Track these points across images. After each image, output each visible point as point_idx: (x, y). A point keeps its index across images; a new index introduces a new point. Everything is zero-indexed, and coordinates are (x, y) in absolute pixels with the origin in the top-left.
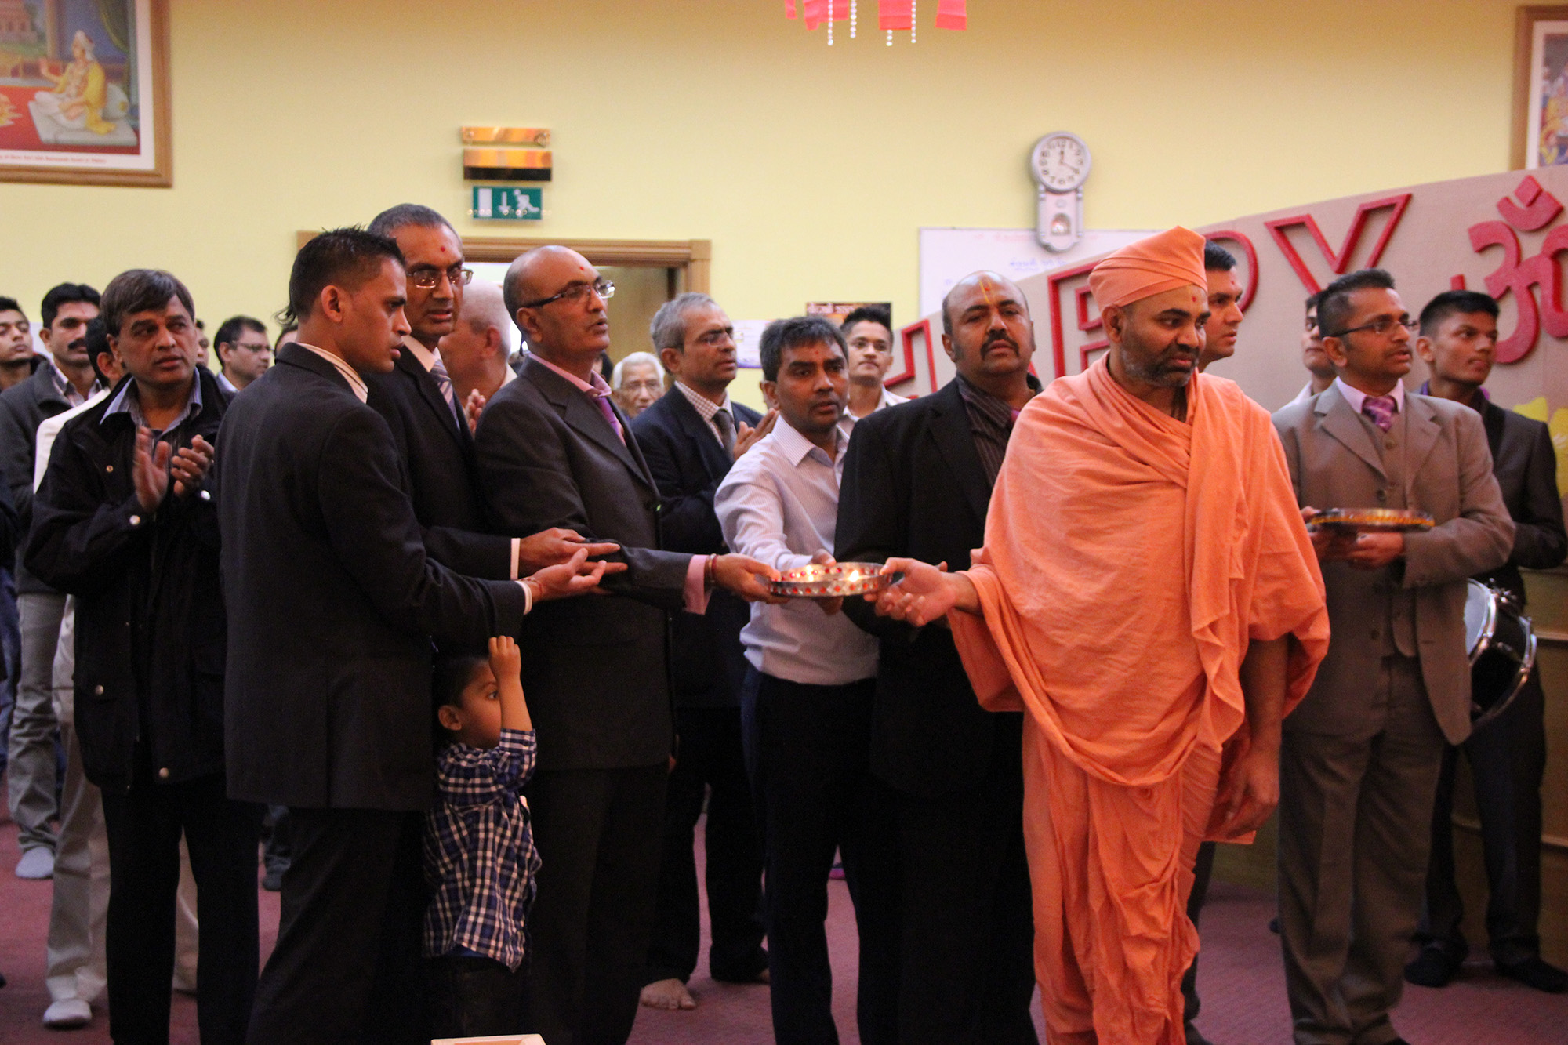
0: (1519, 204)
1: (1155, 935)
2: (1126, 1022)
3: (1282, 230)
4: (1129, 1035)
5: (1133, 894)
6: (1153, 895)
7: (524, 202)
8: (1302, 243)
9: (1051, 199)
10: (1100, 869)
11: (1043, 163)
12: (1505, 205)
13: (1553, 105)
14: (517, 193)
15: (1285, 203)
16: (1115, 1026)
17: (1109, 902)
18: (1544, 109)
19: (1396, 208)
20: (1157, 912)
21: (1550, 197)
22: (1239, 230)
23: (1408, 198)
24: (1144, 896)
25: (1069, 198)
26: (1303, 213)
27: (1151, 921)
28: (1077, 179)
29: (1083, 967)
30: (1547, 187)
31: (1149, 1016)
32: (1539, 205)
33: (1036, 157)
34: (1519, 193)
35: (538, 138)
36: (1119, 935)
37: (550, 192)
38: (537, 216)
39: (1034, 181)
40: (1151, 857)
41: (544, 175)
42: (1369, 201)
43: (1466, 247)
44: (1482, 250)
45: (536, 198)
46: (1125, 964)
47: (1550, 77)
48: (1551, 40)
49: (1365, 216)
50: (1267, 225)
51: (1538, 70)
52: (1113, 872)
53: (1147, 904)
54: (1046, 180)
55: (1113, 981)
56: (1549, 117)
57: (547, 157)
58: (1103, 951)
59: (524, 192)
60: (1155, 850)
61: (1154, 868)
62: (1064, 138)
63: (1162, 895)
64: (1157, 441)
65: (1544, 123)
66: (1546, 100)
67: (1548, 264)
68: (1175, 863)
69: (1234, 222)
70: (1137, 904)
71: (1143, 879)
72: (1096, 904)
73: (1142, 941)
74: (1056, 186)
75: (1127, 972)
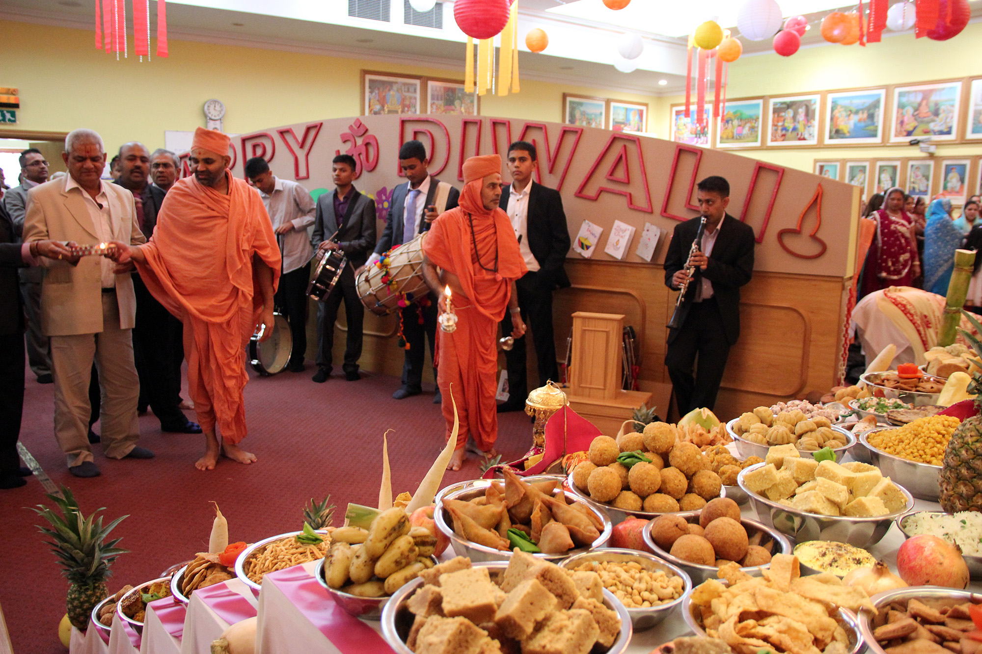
0: (355, 128)
1: (235, 375)
2: (226, 406)
3: (282, 133)
4: (227, 410)
5: (226, 362)
6: (233, 361)
7: (8, 116)
8: (289, 138)
9: (212, 122)
10: (214, 354)
11: (208, 110)
12: (351, 127)
13: (372, 101)
14: (5, 112)
15: (283, 124)
16: (223, 408)
17: (218, 366)
18: (370, 102)
19: (318, 127)
20: (235, 367)
21: (364, 125)
22: (269, 133)
23: (321, 124)
24: (230, 362)
25: (218, 122)
26: (288, 128)
27: (233, 370)
28: (221, 116)
29: (208, 388)
30: (363, 122)
31: (234, 402)
32: (361, 127)
33: (206, 107)
34: (355, 123)
35: (13, 92)
36: (221, 376)
37: (18, 112)
38: (14, 121)
39: (206, 116)
40: (231, 348)
41: (16, 106)
42: (310, 125)
43: (340, 141)
44: (345, 142)
45: (13, 114)
46: (225, 386)
47: (371, 92)
48: (371, 81)
49: (308, 129)
50: (277, 131)
51: (367, 90)
52: (219, 355)
53: (231, 364)
54: (210, 115)
55: (221, 392)
56: (371, 104)
57: (17, 99)
58: (217, 383)
59: (8, 112)
60: (233, 346)
61: (233, 352)
62: (215, 101)
63: (236, 360)
64: (217, 201)
65: (370, 107)
66: (370, 100)
67: (364, 147)
68: (239, 350)
69: (267, 130)
70: (228, 365)
71: (229, 356)
72: (213, 366)
73: (231, 377)
74: (213, 118)
75: (225, 388)
